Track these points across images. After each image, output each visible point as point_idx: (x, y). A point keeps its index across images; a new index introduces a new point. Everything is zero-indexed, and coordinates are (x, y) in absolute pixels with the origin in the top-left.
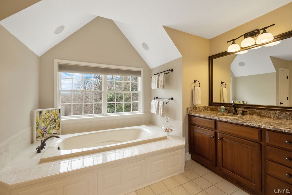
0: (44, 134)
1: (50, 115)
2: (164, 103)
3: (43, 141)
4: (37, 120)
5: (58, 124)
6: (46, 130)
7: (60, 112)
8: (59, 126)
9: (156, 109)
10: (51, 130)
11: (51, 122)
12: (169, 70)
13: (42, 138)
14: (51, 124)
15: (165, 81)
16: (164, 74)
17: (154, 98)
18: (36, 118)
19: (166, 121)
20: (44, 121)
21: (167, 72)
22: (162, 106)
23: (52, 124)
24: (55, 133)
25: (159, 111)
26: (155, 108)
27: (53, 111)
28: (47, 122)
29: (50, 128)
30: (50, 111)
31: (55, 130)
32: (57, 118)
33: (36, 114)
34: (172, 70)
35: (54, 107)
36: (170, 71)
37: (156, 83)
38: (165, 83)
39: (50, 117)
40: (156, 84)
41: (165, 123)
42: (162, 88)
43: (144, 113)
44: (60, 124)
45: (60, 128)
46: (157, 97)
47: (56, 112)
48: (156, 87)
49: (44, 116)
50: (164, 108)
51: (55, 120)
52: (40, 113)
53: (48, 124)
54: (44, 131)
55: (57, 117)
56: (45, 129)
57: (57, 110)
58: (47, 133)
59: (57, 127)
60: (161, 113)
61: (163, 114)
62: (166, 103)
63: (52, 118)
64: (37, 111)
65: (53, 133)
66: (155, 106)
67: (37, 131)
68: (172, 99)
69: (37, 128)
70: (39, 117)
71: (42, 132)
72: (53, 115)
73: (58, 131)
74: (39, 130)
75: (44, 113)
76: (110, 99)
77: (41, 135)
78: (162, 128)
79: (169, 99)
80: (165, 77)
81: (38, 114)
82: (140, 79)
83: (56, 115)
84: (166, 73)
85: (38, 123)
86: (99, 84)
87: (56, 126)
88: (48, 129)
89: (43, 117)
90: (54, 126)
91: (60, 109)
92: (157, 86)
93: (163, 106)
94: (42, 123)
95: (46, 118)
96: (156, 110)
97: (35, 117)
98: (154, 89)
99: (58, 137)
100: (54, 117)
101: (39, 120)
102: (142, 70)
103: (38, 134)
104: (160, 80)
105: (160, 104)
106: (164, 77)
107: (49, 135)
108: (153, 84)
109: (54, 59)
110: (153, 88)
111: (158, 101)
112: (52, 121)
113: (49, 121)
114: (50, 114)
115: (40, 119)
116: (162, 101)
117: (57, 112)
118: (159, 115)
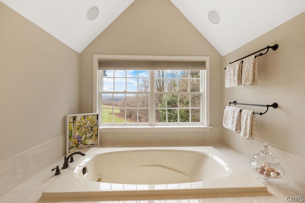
0: (78, 144)
1: (86, 122)
2: (253, 113)
3: (67, 157)
4: (70, 127)
5: (95, 133)
6: (81, 139)
7: (97, 119)
8: (97, 136)
9: (235, 122)
10: (87, 140)
11: (86, 130)
12: (268, 47)
13: (76, 149)
14: (86, 133)
15: (256, 70)
16: (256, 57)
17: (230, 103)
18: (69, 125)
19: (262, 152)
20: (78, 129)
21: (263, 52)
22: (249, 118)
23: (88, 133)
24: (92, 144)
25: (243, 128)
26: (233, 121)
27: (89, 117)
28: (82, 130)
29: (86, 137)
30: (86, 117)
31: (92, 140)
32: (95, 126)
33: (70, 120)
34: (275, 47)
35: (93, 112)
36: (270, 49)
37: (234, 77)
38: (256, 74)
39: (86, 124)
40: (236, 79)
41: (259, 154)
42: (250, 84)
43: (210, 126)
44: (97, 133)
45: (97, 138)
46: (235, 102)
47: (92, 118)
48: (235, 84)
49: (79, 122)
50: (254, 123)
51: (92, 128)
52: (74, 118)
53: (84, 133)
54: (78, 141)
55: (94, 124)
56: (79, 138)
57: (94, 115)
58: (82, 143)
59: (94, 136)
60: (248, 133)
61: (251, 134)
62: (261, 114)
63: (88, 125)
64: (71, 117)
65: (89, 144)
66: (233, 117)
67: (70, 141)
68: (275, 106)
69: (70, 137)
70: (72, 123)
71: (76, 142)
72: (89, 122)
73: (95, 141)
74: (73, 139)
75: (78, 119)
76: (169, 102)
77: (74, 145)
78: (252, 164)
79: (268, 106)
80: (257, 64)
81: (72, 121)
82: (203, 73)
83: (92, 122)
84: (261, 54)
85: (72, 131)
86: (158, 87)
87: (92, 135)
88: (83, 139)
89: (77, 124)
90: (90, 135)
91: (97, 115)
92: (238, 82)
93: (252, 118)
94: (76, 131)
95: (81, 125)
96: (235, 125)
97: (68, 123)
98: (231, 89)
99: (83, 155)
100: (90, 124)
101: (72, 127)
102: (207, 59)
103: (72, 144)
104: (244, 70)
105: (245, 115)
106: (254, 64)
107: (85, 146)
108: (229, 78)
109: (94, 55)
110: (227, 85)
111: (239, 109)
112: (88, 129)
113: (84, 129)
114: (85, 120)
115: (74, 126)
116: (249, 109)
117: (96, 118)
118: (242, 134)
